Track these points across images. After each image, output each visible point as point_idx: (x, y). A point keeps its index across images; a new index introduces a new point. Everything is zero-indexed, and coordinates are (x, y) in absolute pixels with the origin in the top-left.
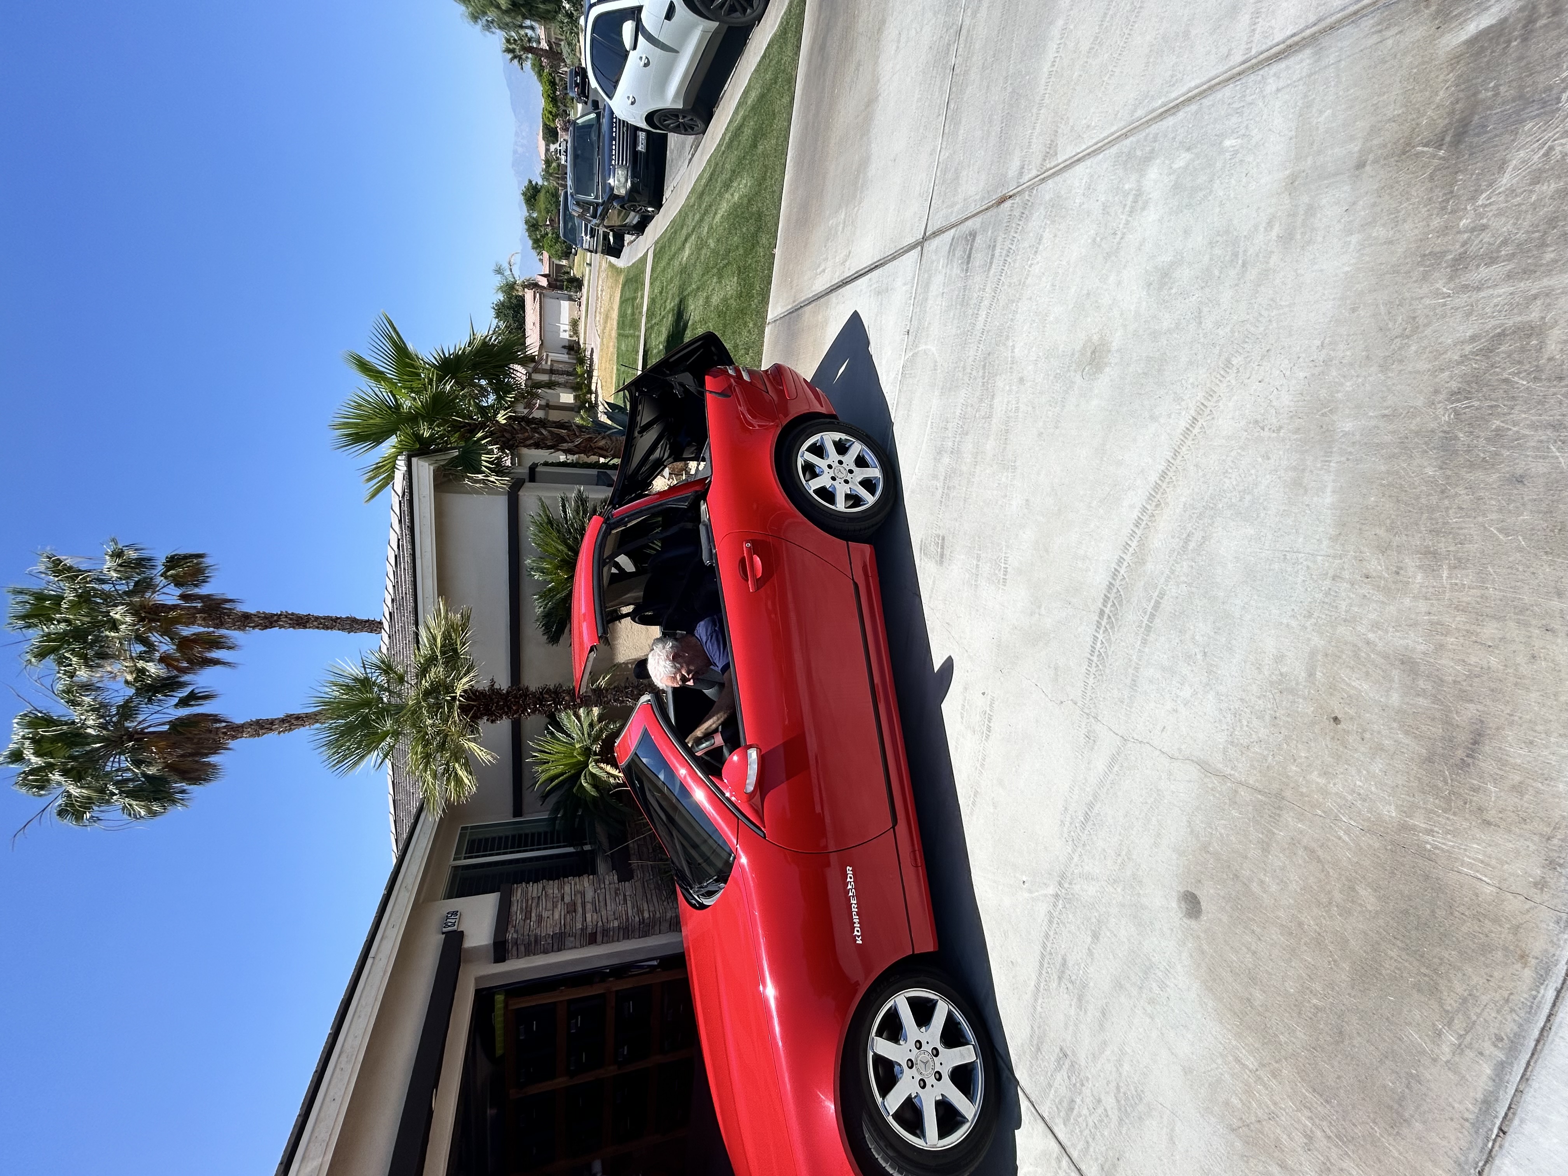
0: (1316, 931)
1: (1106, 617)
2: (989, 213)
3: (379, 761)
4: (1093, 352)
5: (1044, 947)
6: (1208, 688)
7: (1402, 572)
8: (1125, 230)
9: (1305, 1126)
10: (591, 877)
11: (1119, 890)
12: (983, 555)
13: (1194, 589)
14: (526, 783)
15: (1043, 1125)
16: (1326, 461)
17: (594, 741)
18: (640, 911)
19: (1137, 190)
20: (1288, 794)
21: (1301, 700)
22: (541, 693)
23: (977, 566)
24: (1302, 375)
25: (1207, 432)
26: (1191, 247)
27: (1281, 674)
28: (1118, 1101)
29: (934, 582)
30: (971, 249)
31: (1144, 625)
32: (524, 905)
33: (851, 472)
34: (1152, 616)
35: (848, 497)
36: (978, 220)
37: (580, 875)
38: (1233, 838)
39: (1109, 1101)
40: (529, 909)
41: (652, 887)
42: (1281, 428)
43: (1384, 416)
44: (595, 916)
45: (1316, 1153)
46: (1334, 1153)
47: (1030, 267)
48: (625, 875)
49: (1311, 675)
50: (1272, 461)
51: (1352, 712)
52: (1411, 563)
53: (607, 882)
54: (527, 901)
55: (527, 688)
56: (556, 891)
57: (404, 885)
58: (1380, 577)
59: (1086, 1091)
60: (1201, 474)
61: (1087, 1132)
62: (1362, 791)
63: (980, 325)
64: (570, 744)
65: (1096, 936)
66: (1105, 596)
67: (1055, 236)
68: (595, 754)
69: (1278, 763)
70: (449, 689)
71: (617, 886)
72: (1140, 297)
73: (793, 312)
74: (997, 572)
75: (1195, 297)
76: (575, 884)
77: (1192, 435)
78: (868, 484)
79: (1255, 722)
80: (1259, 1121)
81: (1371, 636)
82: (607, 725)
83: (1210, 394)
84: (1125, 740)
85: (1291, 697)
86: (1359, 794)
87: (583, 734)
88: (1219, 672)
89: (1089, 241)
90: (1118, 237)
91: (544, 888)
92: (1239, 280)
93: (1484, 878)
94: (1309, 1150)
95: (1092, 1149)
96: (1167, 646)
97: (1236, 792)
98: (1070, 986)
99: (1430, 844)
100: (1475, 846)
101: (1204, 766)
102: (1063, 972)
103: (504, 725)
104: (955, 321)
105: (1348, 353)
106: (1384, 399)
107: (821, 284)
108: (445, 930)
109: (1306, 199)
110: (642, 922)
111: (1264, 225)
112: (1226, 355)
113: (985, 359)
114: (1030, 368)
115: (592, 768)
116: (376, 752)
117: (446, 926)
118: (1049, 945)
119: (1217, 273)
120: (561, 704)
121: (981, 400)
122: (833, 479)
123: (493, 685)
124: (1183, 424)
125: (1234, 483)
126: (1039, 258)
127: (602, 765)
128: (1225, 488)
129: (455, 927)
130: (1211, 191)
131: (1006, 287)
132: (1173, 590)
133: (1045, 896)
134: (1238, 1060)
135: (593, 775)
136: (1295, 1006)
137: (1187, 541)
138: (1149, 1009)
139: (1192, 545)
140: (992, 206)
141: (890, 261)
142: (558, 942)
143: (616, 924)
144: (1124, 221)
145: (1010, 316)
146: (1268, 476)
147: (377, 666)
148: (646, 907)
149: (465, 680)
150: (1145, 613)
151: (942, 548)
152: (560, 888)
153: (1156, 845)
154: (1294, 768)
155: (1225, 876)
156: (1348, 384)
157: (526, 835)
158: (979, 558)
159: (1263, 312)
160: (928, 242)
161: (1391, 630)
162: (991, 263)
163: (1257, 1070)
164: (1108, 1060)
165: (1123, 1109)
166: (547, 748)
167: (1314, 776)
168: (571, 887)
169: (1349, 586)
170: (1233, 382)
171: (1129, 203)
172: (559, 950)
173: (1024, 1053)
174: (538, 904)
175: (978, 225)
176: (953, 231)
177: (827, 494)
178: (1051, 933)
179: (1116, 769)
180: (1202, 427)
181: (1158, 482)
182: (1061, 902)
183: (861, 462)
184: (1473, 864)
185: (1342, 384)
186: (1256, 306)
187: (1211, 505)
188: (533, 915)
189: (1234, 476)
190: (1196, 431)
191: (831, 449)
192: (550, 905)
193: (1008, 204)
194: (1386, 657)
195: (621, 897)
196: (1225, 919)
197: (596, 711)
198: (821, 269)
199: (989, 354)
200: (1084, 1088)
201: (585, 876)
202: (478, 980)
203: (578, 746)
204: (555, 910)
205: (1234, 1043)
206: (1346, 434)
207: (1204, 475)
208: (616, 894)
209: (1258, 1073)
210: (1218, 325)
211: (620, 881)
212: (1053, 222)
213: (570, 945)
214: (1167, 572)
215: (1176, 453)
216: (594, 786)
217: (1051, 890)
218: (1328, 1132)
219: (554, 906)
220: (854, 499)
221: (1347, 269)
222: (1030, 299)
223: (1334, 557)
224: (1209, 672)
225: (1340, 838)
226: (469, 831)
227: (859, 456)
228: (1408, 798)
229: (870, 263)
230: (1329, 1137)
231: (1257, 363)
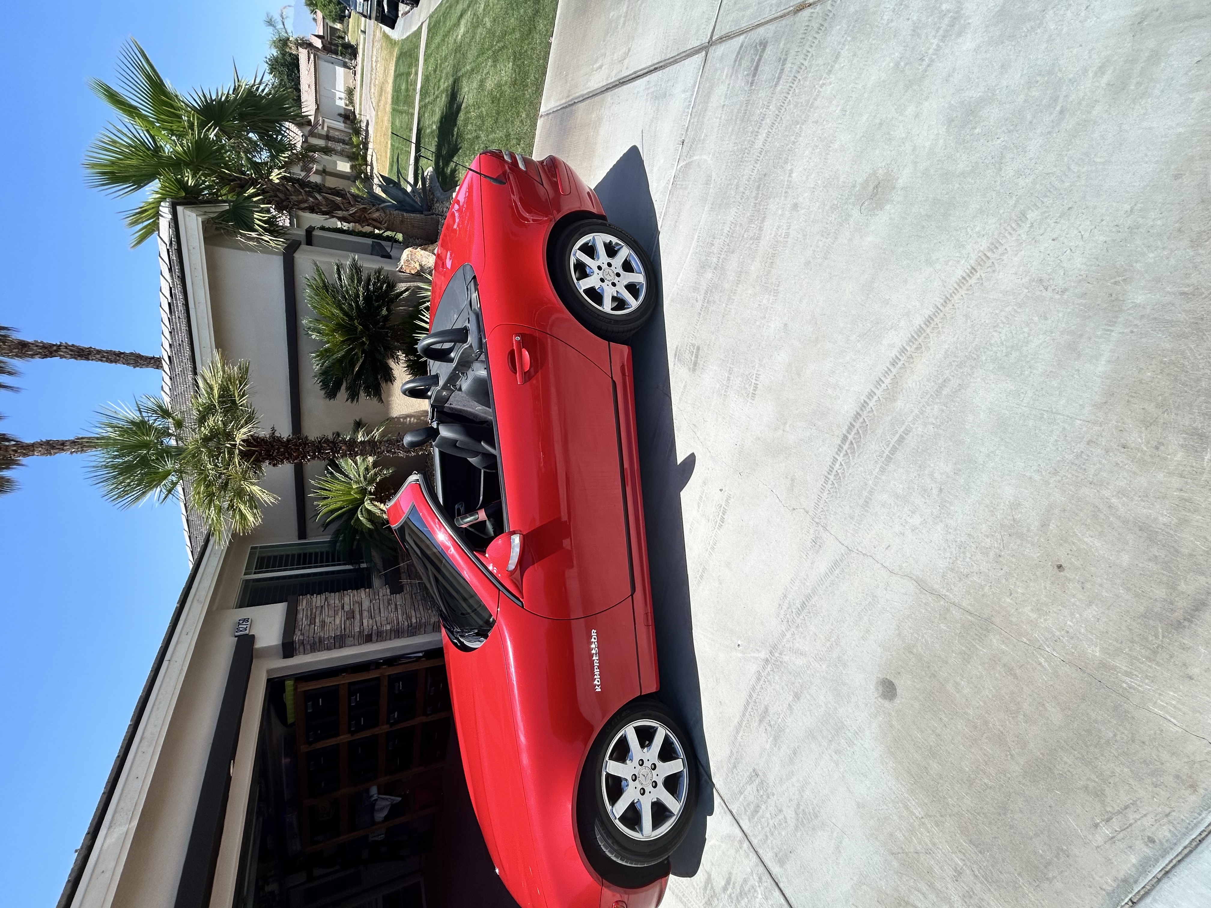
0: (999, 730)
1: (848, 443)
2: (784, 22)
3: (163, 496)
4: (876, 187)
5: (750, 696)
6: (938, 520)
7: (1162, 448)
8: (934, 57)
9: (957, 864)
10: (367, 590)
11: (824, 667)
12: (735, 369)
13: (941, 432)
14: (309, 514)
15: (731, 817)
16: (1108, 330)
17: (370, 483)
18: (409, 617)
19: (957, 12)
20: (997, 620)
21: (1029, 545)
22: (320, 442)
23: (729, 379)
24: (1102, 238)
25: (985, 284)
26: (1005, 84)
27: (1014, 520)
28: (797, 814)
29: (685, 386)
30: (759, 60)
31: (885, 455)
32: (309, 613)
33: (618, 275)
34: (894, 450)
35: (614, 299)
36: (772, 27)
37: (357, 588)
38: (937, 646)
39: (790, 813)
40: (313, 616)
41: (419, 598)
42: (1066, 290)
43: (1184, 293)
44: (371, 622)
45: (962, 884)
46: (978, 888)
47: (821, 87)
48: (396, 589)
49: (1044, 525)
50: (1049, 322)
51: (1077, 563)
52: (1174, 441)
53: (381, 594)
54: (312, 610)
55: (306, 437)
56: (337, 602)
57: (197, 597)
58: (1138, 449)
59: (771, 801)
60: (969, 323)
61: (767, 829)
62: (1071, 630)
63: (759, 144)
64: (348, 483)
65: (797, 697)
66: (851, 424)
67: (854, 55)
68: (371, 493)
69: (994, 594)
70: (229, 436)
71: (389, 597)
72: (938, 134)
73: (566, 107)
74: (747, 386)
75: (999, 141)
76: (354, 596)
77: (967, 285)
78: (632, 288)
79: (979, 556)
80: (917, 853)
81: (1114, 500)
82: (381, 470)
83: (994, 246)
84: (850, 550)
85: (1019, 542)
86: (1068, 632)
87: (359, 475)
88: (952, 508)
89: (892, 64)
90: (925, 63)
91: (326, 599)
92: (1053, 127)
93: (1172, 720)
94: (957, 881)
95: (769, 841)
96: (904, 478)
97: (948, 610)
98: (769, 729)
99: (1126, 683)
100: (1172, 693)
101: (921, 585)
102: (764, 717)
103: (286, 469)
104: (733, 137)
105: (1159, 223)
106: (1187, 276)
107: (597, 82)
108: (237, 634)
109: (1151, 43)
110: (410, 625)
111: (1094, 69)
112: (1022, 207)
113: (760, 179)
114: (806, 194)
115: (367, 505)
116: (159, 489)
117: (238, 630)
118: (755, 696)
119: (1029, 117)
120: (338, 453)
121: (751, 221)
122: (602, 280)
123: (273, 433)
124: (960, 273)
125: (1003, 338)
126: (833, 77)
127: (376, 503)
128: (992, 342)
129: (247, 632)
130: (1041, 24)
131: (792, 106)
132: (919, 429)
133: (756, 658)
134: (907, 808)
135: (368, 511)
136: (967, 780)
137: (942, 387)
138: (835, 757)
139: (946, 391)
140: (788, 13)
141: (671, 64)
142: (340, 641)
143: (388, 627)
144: (934, 46)
145: (793, 138)
146: (1041, 336)
147: (154, 411)
148: (413, 613)
149: (243, 430)
150: (888, 446)
151: (697, 357)
152: (341, 599)
153: (864, 638)
154: (1008, 600)
155: (923, 673)
156: (1151, 255)
157: (311, 554)
158: (731, 371)
159: (1073, 167)
160: (714, 47)
161: (1136, 498)
162: (779, 78)
163: (922, 818)
164: (793, 785)
165: (800, 820)
166: (328, 486)
167: (1027, 609)
168: (350, 598)
169: (1103, 452)
170: (1024, 236)
171: (944, 26)
172: (341, 647)
173: (723, 767)
174: (321, 612)
175: (770, 35)
176: (742, 37)
177: (595, 295)
178: (758, 688)
179: (837, 572)
180: (981, 278)
181: (923, 326)
182: (770, 666)
183: (627, 267)
184: (1165, 707)
185: (1143, 254)
186: (1066, 159)
187: (975, 356)
188: (317, 621)
189: (1004, 331)
190: (972, 281)
191: (601, 250)
192: (332, 613)
193: (806, 13)
194: (1125, 522)
195: (393, 606)
196: (917, 705)
197: (371, 459)
198: (598, 65)
199: (765, 175)
200: (769, 800)
201: (362, 590)
202: (269, 672)
203: (354, 487)
204: (337, 617)
205: (906, 795)
206: (1136, 306)
207: (973, 326)
208: (389, 604)
209: (923, 820)
210: (1019, 173)
211: (392, 593)
212: (854, 39)
213: (350, 643)
214: (916, 411)
215: (947, 301)
216: (370, 520)
217: (763, 655)
218: (977, 873)
219: (336, 613)
220: (620, 303)
221: (1181, 130)
222: (816, 122)
223: (1095, 423)
224: (942, 506)
225: (1040, 664)
226: (258, 550)
227: (626, 260)
228: (1115, 643)
229: (650, 64)
230: (976, 876)
231: (1054, 220)
